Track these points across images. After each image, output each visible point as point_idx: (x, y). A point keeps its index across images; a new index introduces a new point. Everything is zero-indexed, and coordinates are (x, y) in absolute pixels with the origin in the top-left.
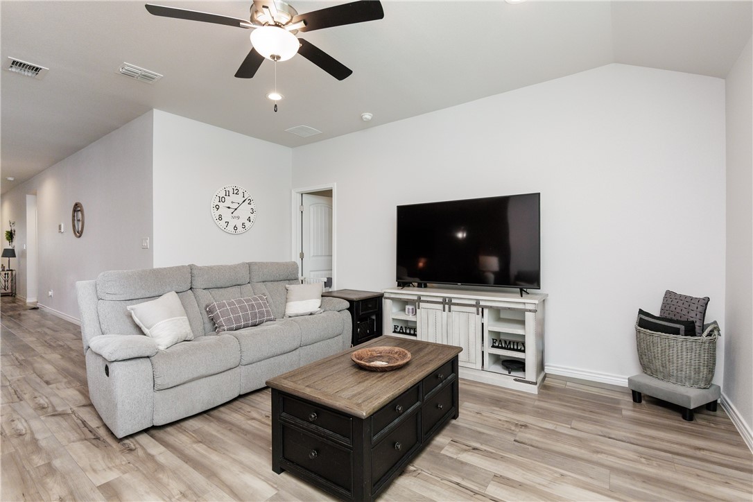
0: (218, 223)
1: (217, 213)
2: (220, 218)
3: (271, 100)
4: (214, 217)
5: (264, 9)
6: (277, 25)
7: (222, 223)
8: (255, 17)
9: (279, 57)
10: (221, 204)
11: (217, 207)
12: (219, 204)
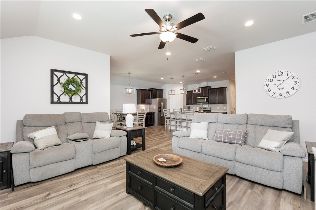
0: (268, 93)
1: (267, 88)
2: (269, 90)
3: (167, 55)
4: (265, 90)
5: (163, 27)
6: (168, 31)
7: (271, 93)
8: (161, 30)
9: (168, 42)
10: (270, 83)
11: (267, 85)
12: (268, 83)
